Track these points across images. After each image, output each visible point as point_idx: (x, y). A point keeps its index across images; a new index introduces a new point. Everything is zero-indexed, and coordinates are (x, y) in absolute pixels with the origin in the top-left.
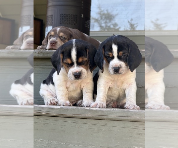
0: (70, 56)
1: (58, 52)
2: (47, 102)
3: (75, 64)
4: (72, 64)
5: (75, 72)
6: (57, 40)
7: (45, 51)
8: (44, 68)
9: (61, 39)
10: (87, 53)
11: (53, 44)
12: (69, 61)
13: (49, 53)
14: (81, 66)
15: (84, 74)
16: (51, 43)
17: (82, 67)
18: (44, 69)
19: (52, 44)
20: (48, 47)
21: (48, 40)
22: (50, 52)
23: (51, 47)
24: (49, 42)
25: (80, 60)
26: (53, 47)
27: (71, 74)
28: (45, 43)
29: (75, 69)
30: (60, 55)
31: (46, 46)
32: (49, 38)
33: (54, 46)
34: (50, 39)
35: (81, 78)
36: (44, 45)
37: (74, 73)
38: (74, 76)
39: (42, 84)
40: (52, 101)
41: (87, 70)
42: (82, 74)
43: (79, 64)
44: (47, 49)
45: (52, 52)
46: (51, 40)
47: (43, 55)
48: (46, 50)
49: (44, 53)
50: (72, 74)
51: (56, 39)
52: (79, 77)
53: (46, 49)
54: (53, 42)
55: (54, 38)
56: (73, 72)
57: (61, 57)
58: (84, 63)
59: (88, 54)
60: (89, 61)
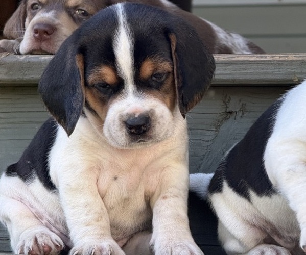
0: (110, 58)
1: (65, 56)
2: (20, 243)
3: (130, 87)
4: (117, 87)
5: (128, 114)
6: (57, 22)
7: (15, 60)
8: (11, 120)
9: (71, 15)
10: (174, 48)
11: (45, 33)
12: (107, 74)
13: (29, 66)
14: (150, 93)
15: (161, 120)
16: (36, 31)
17: (153, 98)
18: (10, 123)
19: (40, 35)
20: (25, 44)
21: (27, 20)
22: (34, 63)
23: (35, 46)
24: (29, 26)
25: (147, 68)
26: (44, 46)
27: (114, 121)
28: (15, 32)
29: (128, 105)
30: (73, 63)
31: (20, 41)
32: (29, 14)
33: (46, 40)
34: (33, 15)
35: (151, 137)
36: (13, 39)
37: (125, 118)
38: (124, 130)
39: (4, 174)
40: (40, 241)
41: (172, 108)
42: (153, 124)
43: (143, 85)
44: (21, 51)
45: (40, 63)
46: (36, 18)
47: (6, 74)
48: (18, 57)
49: (10, 67)
50: (117, 123)
51: (57, 16)
52: (144, 131)
53: (19, 53)
54: (42, 28)
55: (48, 11)
56: (121, 116)
57: (79, 65)
58: (162, 84)
59: (175, 51)
60: (178, 78)
